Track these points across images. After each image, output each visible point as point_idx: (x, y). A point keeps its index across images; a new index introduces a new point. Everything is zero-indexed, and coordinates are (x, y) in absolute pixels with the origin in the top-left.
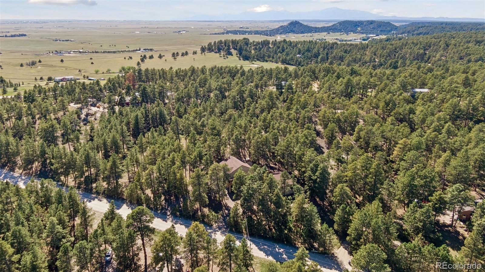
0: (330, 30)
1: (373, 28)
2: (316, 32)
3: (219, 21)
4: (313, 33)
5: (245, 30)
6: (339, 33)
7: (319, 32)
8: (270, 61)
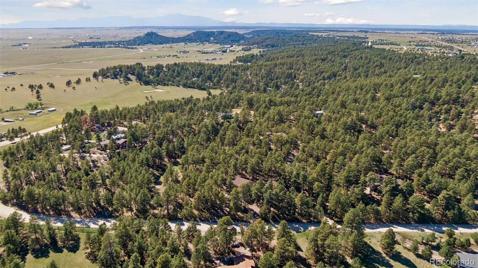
0: (187, 40)
1: (224, 38)
2: (173, 42)
3: (57, 29)
4: (171, 43)
5: (96, 40)
6: (195, 44)
7: (177, 43)
8: (171, 85)
